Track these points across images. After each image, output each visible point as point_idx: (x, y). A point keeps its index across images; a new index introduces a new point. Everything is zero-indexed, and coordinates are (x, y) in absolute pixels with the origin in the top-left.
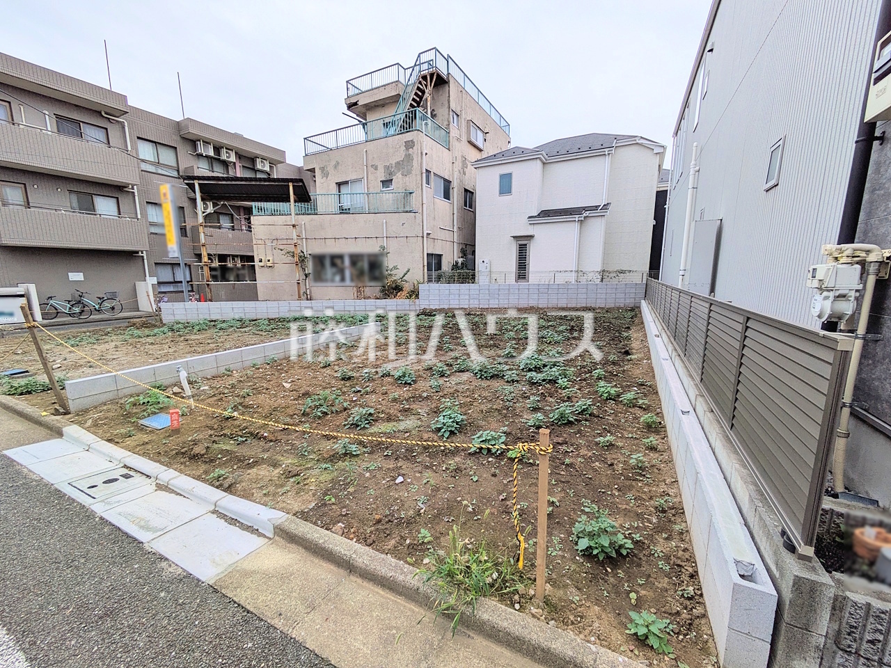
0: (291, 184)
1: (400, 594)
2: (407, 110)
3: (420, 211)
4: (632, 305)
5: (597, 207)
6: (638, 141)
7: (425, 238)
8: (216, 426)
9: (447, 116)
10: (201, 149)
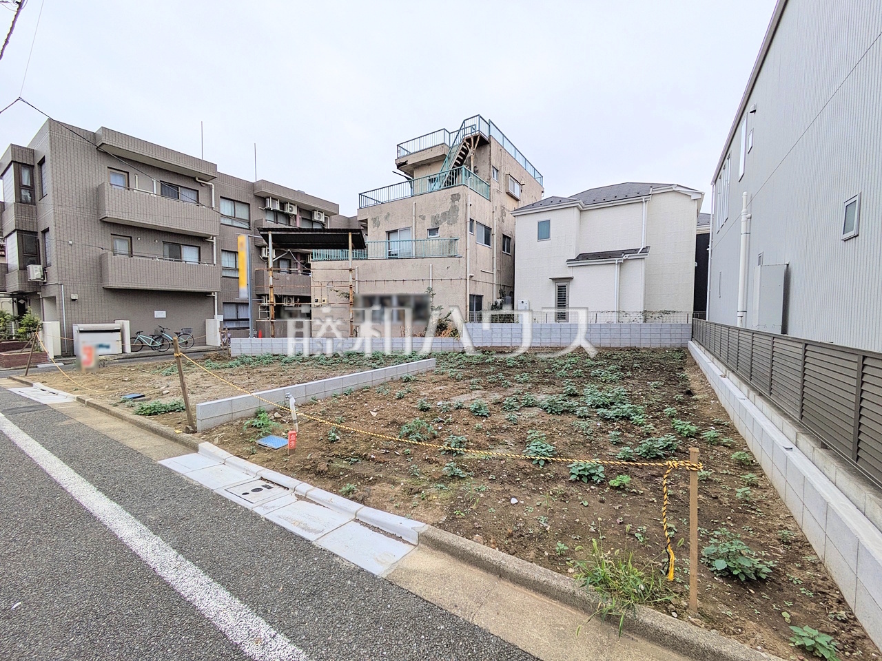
0: (350, 234)
1: (555, 598)
2: (451, 169)
3: (464, 256)
4: (678, 346)
5: (636, 251)
6: (674, 189)
7: (468, 281)
8: (324, 448)
9: (488, 172)
10: (270, 205)
